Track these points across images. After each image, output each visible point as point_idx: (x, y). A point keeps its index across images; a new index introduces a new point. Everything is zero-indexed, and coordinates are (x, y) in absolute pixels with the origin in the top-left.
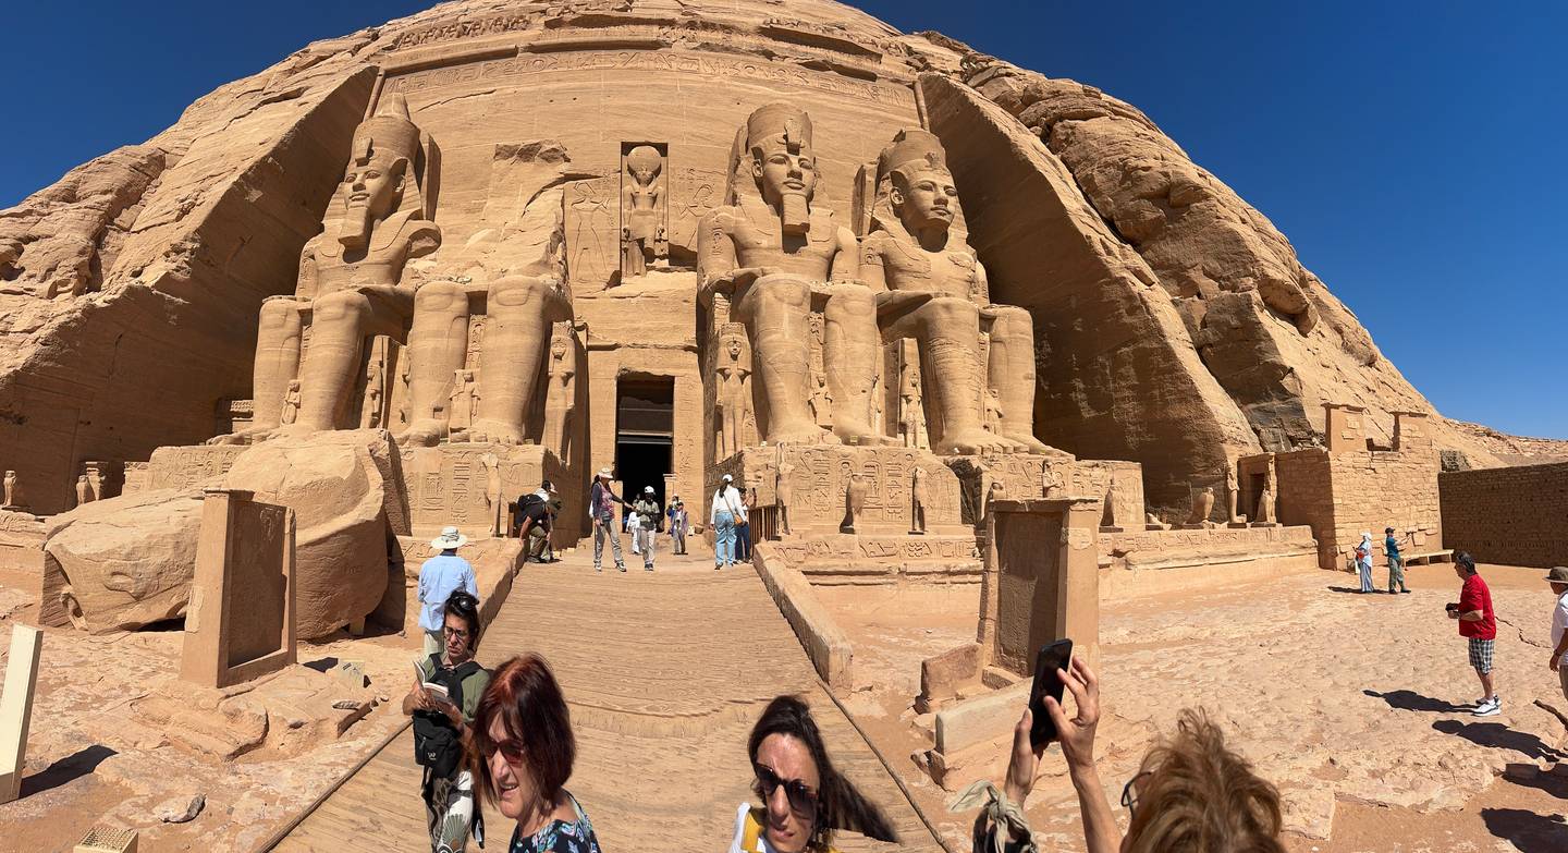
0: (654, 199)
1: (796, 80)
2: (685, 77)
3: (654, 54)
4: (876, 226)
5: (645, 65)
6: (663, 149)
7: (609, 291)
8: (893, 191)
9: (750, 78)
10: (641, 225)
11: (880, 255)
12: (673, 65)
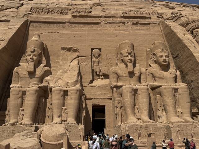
0: (99, 62)
1: (130, 28)
2: (104, 31)
3: (97, 25)
4: (150, 66)
5: (95, 28)
6: (100, 49)
7: (90, 85)
8: (154, 57)
9: (119, 30)
10: (96, 69)
11: (152, 74)
12: (102, 28)
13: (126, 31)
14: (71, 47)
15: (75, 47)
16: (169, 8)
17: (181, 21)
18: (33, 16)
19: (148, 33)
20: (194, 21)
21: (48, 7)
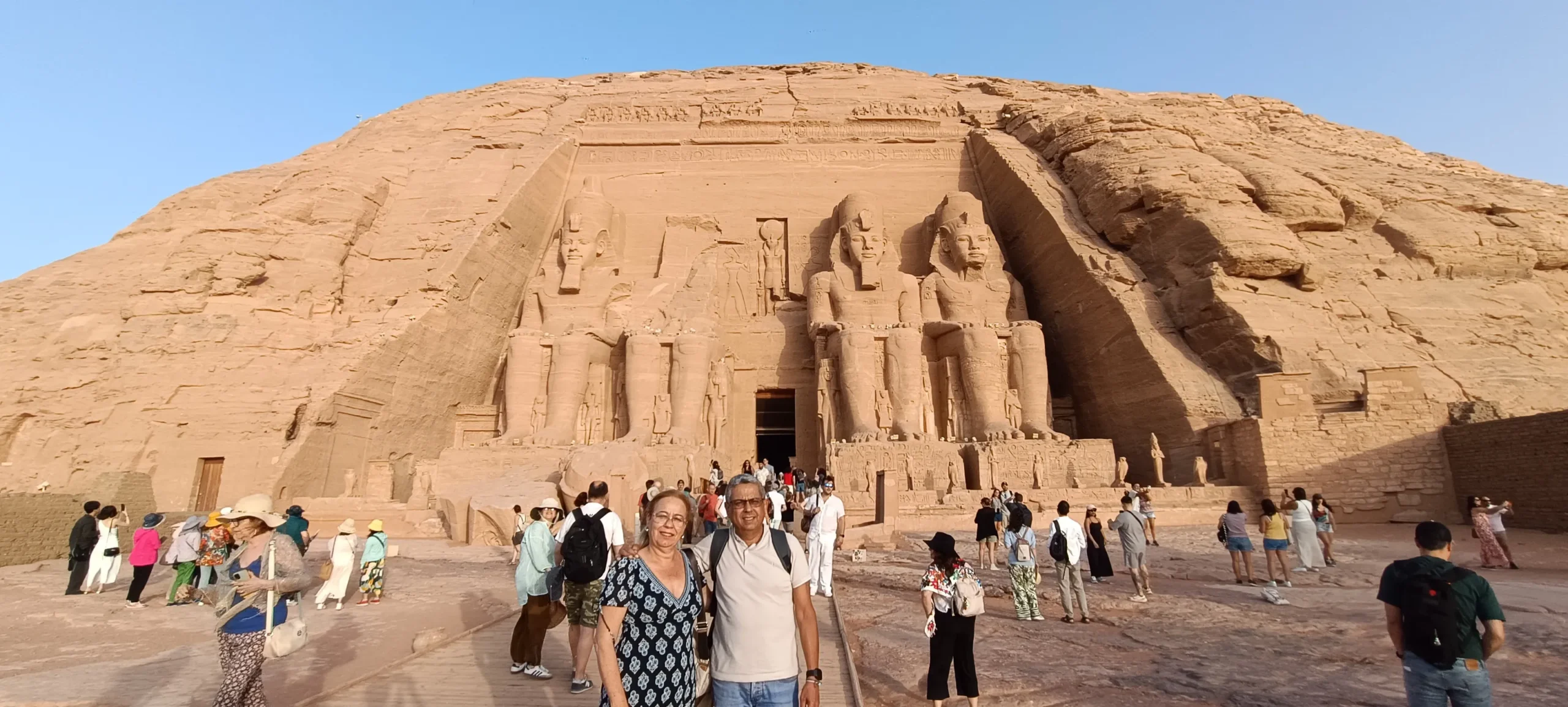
0: (780, 259)
1: (878, 157)
2: (799, 166)
3: (777, 149)
4: (932, 269)
5: (771, 158)
6: (785, 220)
8: (943, 241)
9: (843, 160)
10: (771, 279)
11: (936, 292)
12: (791, 158)
13: (864, 166)
14: (697, 215)
15: (707, 216)
16: (997, 95)
17: (1031, 132)
18: (588, 128)
19: (933, 169)
20: (1067, 130)
21: (634, 102)
